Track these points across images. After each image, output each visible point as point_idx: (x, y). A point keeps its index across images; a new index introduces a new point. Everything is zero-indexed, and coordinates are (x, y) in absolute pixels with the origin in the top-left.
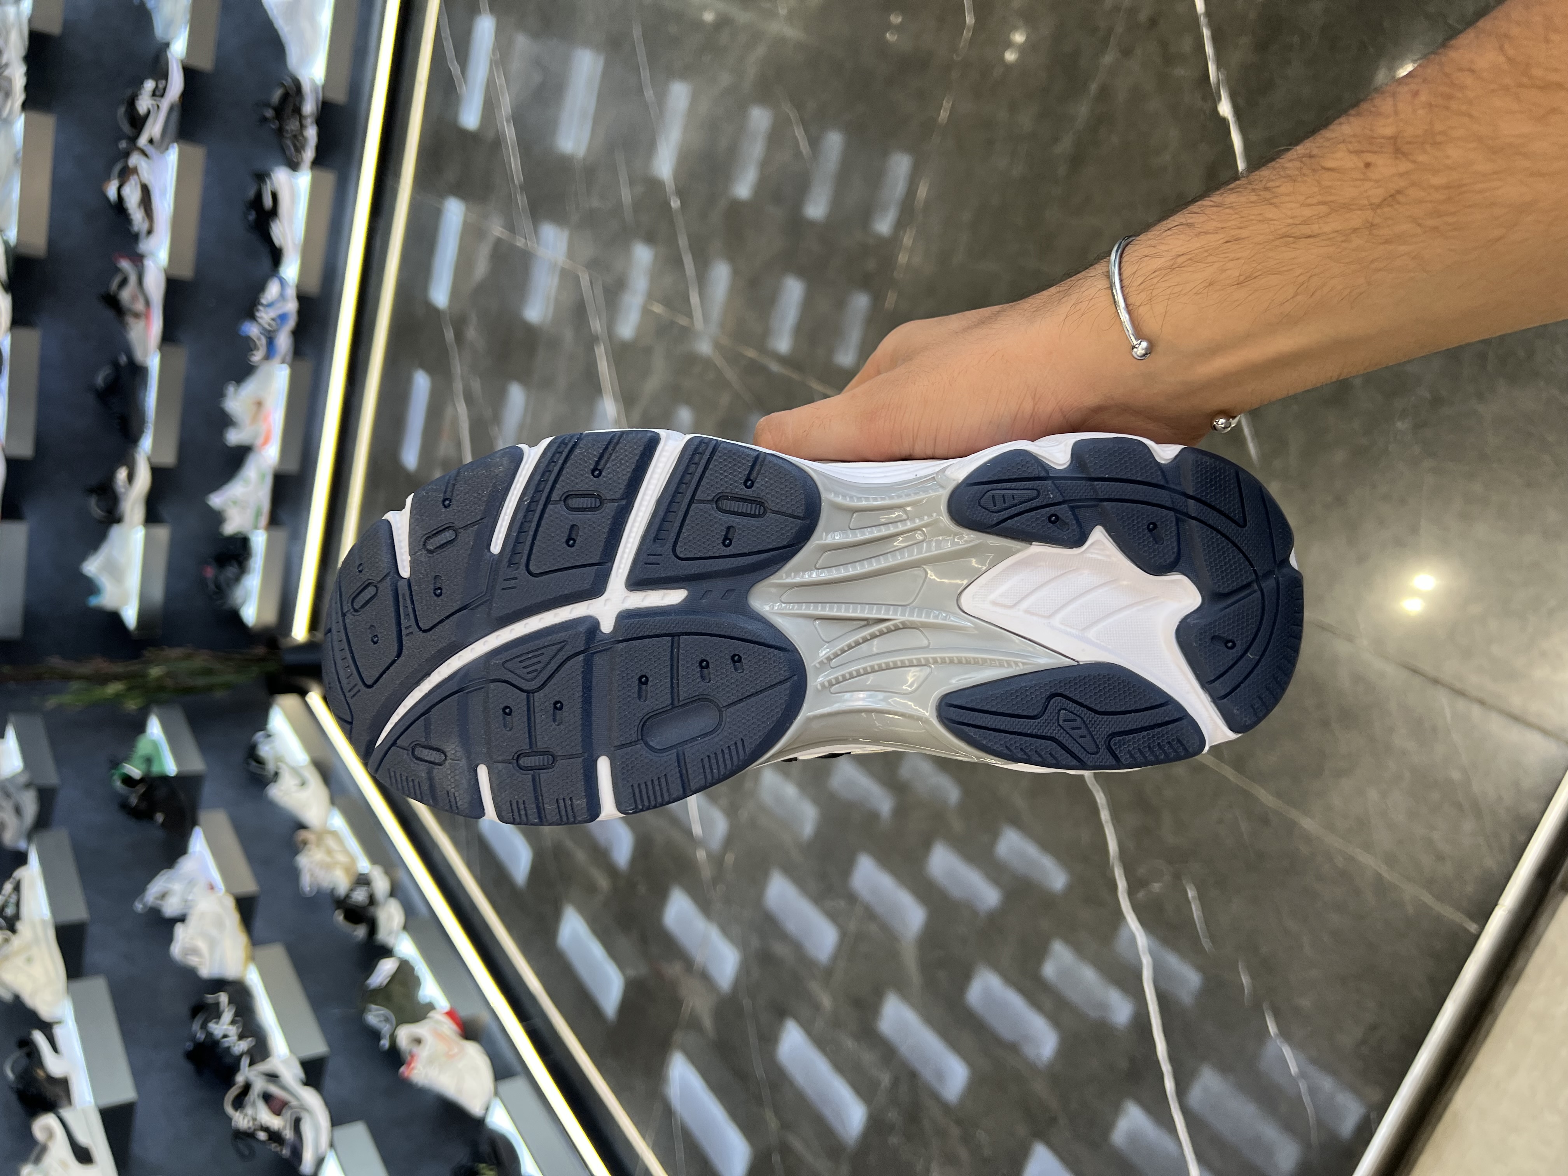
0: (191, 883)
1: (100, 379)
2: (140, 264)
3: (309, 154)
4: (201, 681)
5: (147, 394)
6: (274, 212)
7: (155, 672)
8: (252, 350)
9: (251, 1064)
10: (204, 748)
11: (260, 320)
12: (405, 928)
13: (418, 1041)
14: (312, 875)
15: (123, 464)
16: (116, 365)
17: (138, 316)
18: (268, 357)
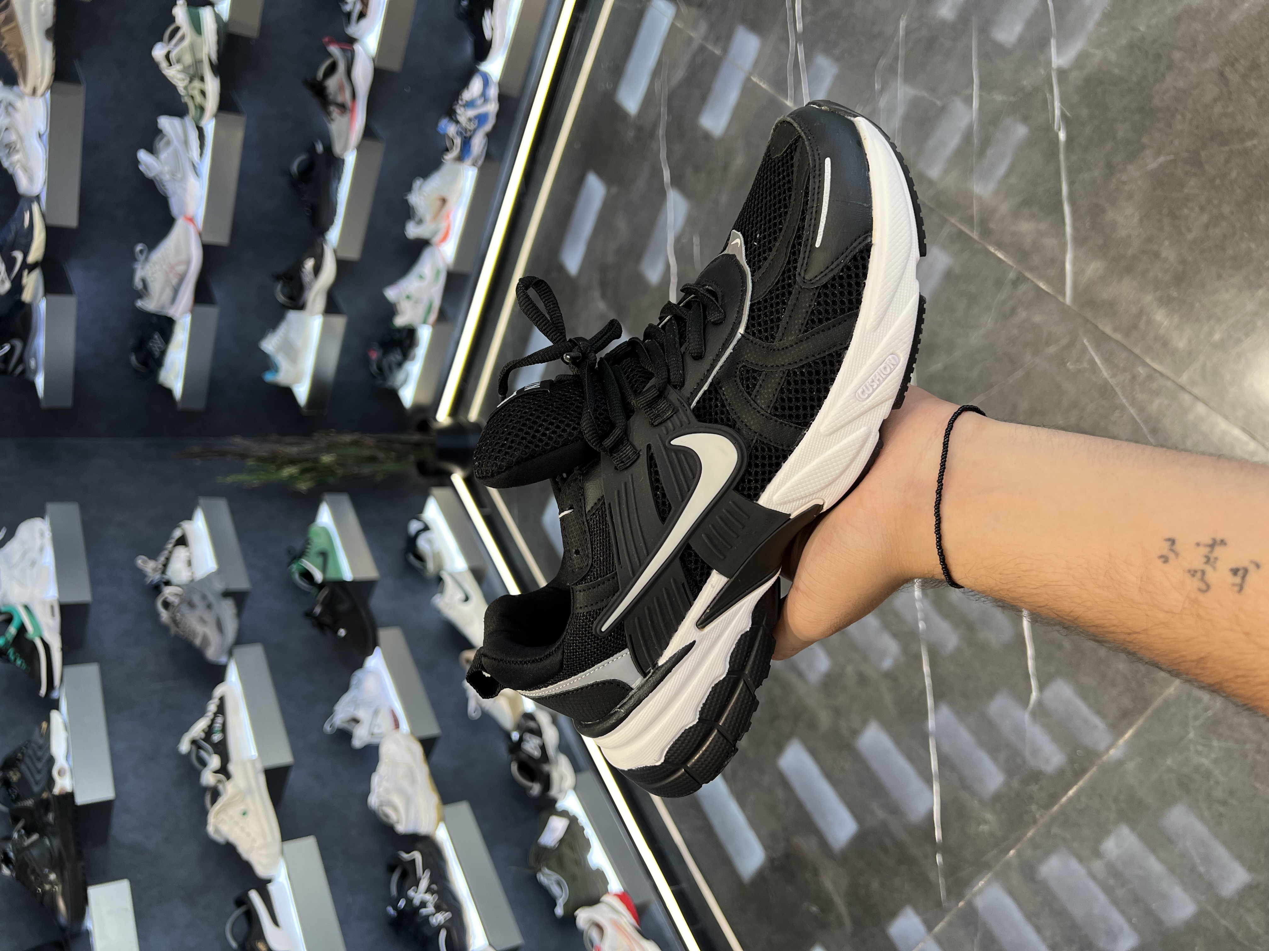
1: (295, 165)
2: (349, 50)
4: (364, 469)
5: (340, 186)
7: (326, 458)
8: (444, 149)
11: (460, 119)
15: (310, 256)
16: (313, 152)
17: (343, 107)
18: (460, 158)
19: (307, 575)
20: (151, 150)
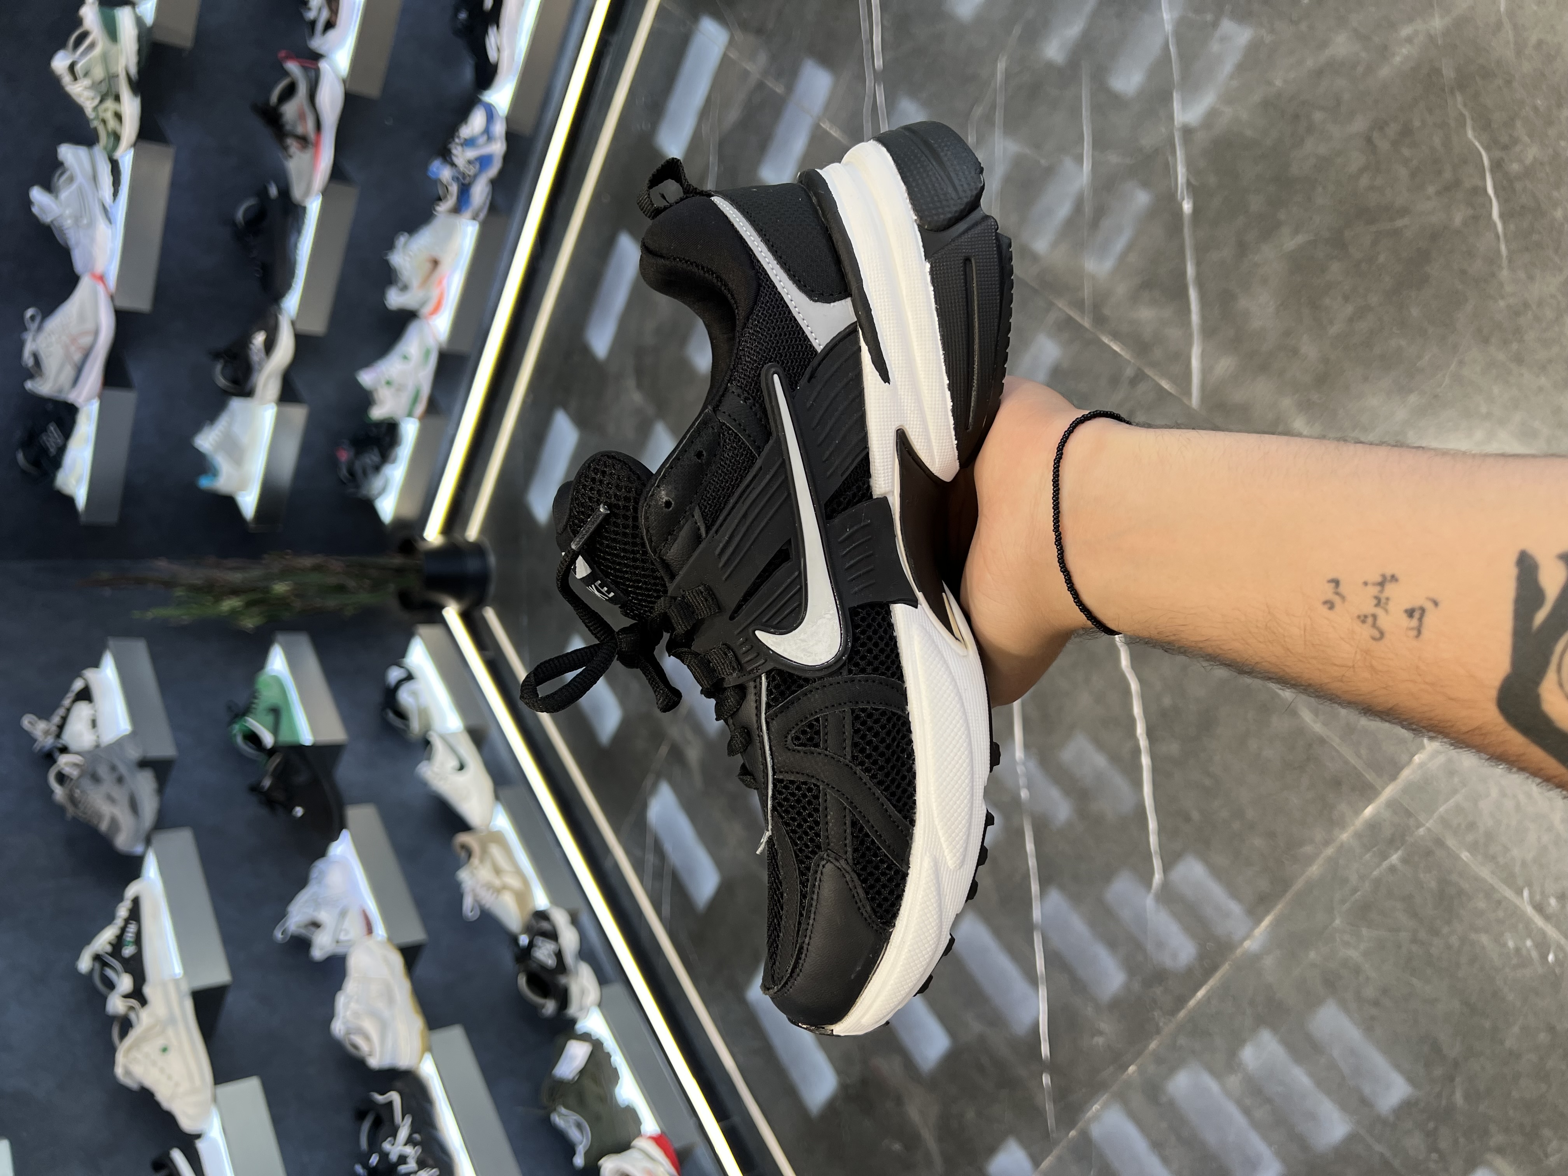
1: (240, 212)
2: (314, 68)
4: (330, 601)
5: (300, 240)
6: (493, 17)
7: (280, 587)
8: (437, 197)
11: (456, 161)
12: (600, 1005)
14: (475, 894)
15: (260, 329)
16: (264, 197)
17: (304, 141)
18: (457, 210)
19: (253, 738)
20: (49, 187)
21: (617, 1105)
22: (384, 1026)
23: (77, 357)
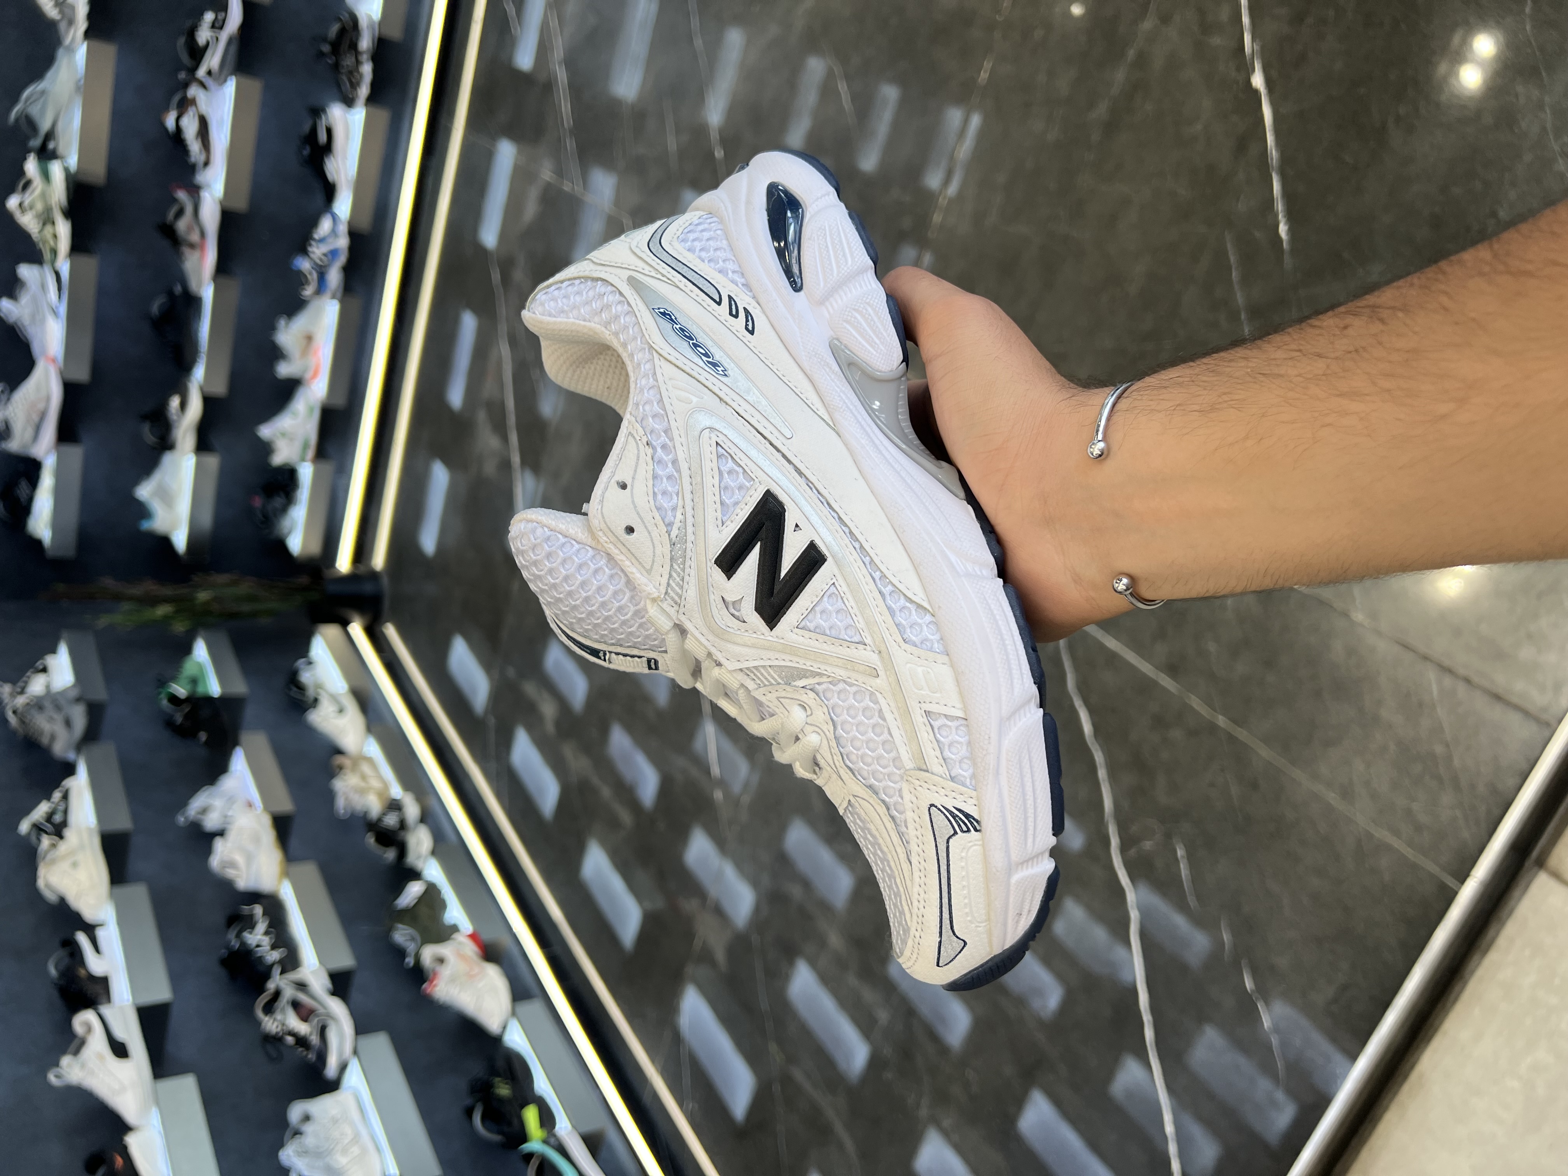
0: (231, 800)
1: (155, 308)
2: (196, 195)
3: (364, 91)
4: (246, 608)
5: (201, 324)
6: (327, 148)
7: (203, 596)
8: (303, 285)
9: (282, 973)
10: (247, 672)
11: (312, 255)
12: (434, 853)
13: (441, 960)
14: (346, 799)
15: (176, 393)
16: (170, 294)
17: (192, 246)
18: (319, 292)
20: (13, 297)
21: (444, 925)
22: (249, 858)
23: (36, 418)
